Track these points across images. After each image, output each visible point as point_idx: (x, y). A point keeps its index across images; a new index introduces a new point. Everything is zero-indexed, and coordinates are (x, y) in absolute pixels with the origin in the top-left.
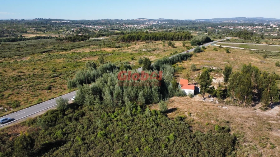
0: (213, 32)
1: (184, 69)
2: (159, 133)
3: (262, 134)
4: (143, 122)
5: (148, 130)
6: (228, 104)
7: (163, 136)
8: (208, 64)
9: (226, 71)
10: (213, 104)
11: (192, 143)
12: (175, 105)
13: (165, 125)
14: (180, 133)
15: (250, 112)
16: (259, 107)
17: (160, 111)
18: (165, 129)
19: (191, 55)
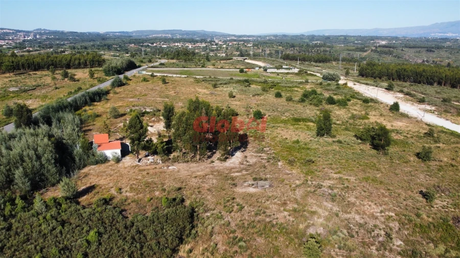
0: (138, 53)
1: (98, 116)
2: (68, 236)
3: (225, 194)
4: (31, 226)
5: (46, 238)
6: (175, 162)
7: (77, 240)
8: (138, 105)
9: (166, 112)
10: (153, 167)
11: (131, 235)
12: (91, 181)
13: (77, 219)
14: (107, 226)
15: (207, 168)
16: (217, 158)
17: (63, 197)
18: (78, 226)
19: (107, 93)
